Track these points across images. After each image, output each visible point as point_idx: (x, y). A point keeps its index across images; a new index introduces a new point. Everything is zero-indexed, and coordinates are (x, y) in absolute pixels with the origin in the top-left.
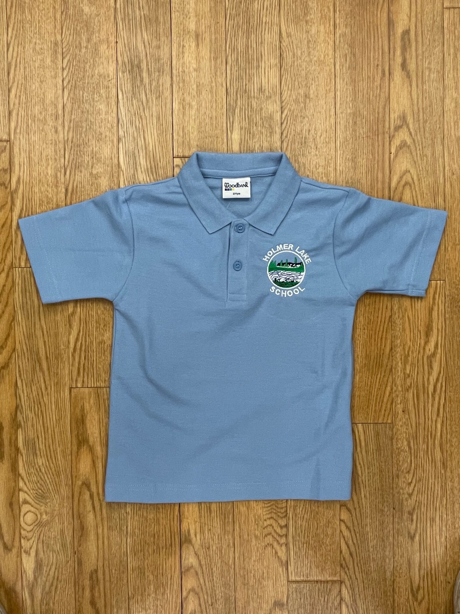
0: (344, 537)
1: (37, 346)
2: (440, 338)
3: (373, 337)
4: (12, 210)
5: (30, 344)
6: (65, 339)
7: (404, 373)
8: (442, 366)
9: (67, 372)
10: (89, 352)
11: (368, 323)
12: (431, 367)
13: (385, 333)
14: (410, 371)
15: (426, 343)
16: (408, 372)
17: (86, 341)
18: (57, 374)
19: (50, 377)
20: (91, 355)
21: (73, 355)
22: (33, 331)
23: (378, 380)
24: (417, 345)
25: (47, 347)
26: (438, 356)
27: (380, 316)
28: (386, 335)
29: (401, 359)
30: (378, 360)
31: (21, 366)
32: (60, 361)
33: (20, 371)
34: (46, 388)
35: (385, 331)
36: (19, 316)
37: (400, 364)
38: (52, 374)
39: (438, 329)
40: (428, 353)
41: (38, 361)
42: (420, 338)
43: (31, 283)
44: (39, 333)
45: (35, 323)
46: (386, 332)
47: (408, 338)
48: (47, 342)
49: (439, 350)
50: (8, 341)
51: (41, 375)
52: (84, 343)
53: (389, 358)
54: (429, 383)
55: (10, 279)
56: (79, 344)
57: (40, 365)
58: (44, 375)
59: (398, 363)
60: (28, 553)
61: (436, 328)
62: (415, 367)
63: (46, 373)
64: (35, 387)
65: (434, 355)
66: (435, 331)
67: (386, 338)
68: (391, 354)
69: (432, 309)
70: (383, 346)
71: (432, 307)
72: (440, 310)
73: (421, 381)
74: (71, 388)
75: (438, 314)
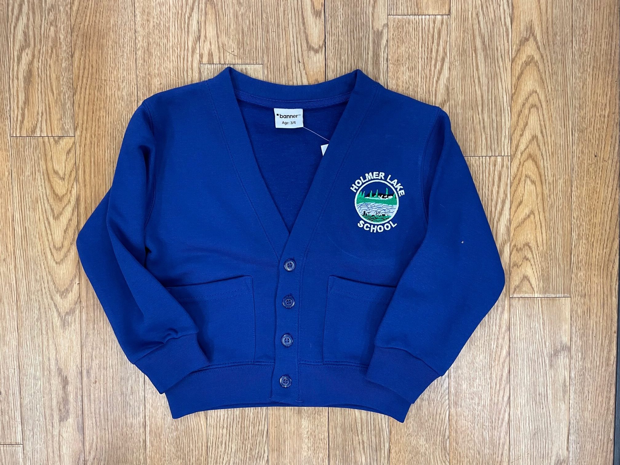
1: (487, 64)
2: (16, 68)
3: (94, 70)
4: (510, 221)
5: (494, 67)
6: (454, 73)
7: (57, 26)
8: (12, 36)
9: (453, 34)
10: (427, 57)
11: (101, 87)
12: (25, 34)
13: (81, 75)
14: (50, 29)
15: (31, 63)
16: (52, 29)
17: (430, 70)
18: (464, 31)
19: (473, 28)
20: (425, 54)
21: (446, 54)
22: (490, 83)
23: (88, 18)
24: (42, 60)
25: (475, 64)
26: (17, 47)
27: (87, 97)
28: (79, 73)
29: (60, 43)
30: (88, 42)
31: (506, 42)
32: (461, 47)
33: (508, 35)
34: (477, 14)
35: (81, 78)
36: (506, 99)
37: (62, 37)
38: (470, 32)
39: (18, 79)
40: (29, 51)
41: (486, 47)
42: (38, 69)
43: (491, 138)
44: (484, 80)
45: (488, 92)
46: (79, 76)
47: (52, 69)
48: (475, 70)
49: (16, 54)
50: (520, 71)
51: (483, 31)
52: (433, 68)
53: (75, 45)
54: (28, 14)
55: (515, 143)
56: (438, 67)
57: (483, 43)
58: (480, 31)
59: (65, 39)
61: (19, 81)
62: (44, 34)
63: (477, 33)
64: (490, 17)
65: (22, 49)
66: (21, 77)
67: (79, 68)
68: (73, 49)
69: (25, 103)
70: (82, 59)
71: (25, 105)
72: (16, 101)
73: (37, 17)
74: (449, 14)
75: (18, 97)
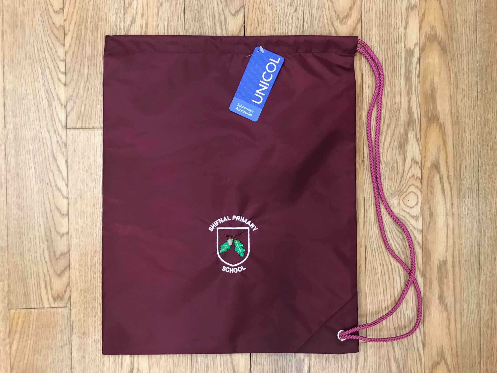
0: (63, 179)
60: (414, 161)
